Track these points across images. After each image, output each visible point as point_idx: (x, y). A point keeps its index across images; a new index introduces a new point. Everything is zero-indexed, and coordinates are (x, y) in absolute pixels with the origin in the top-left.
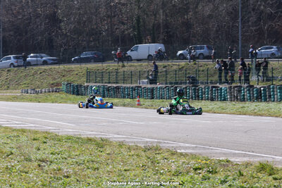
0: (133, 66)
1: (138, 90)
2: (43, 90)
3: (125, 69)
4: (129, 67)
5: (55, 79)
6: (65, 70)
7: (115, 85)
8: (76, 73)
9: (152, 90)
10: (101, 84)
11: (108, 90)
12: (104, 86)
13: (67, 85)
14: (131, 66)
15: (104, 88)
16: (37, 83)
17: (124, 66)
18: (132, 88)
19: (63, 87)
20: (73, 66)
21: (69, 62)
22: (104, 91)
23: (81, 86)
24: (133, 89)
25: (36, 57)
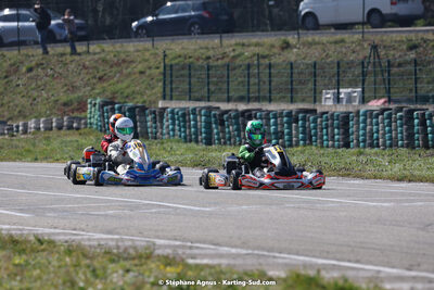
0: (318, 43)
1: (304, 119)
2: (32, 124)
3: (291, 55)
4: (302, 49)
5: (74, 88)
6: (105, 61)
7: (242, 107)
8: (140, 67)
9: (345, 120)
10: (202, 104)
11: (222, 123)
12: (209, 109)
13: (102, 106)
14: (310, 44)
15: (208, 116)
16: (20, 100)
17: (286, 46)
18: (289, 114)
19: (93, 114)
20: (130, 47)
21: (126, 33)
22: (208, 125)
23: (143, 109)
24: (292, 118)
25: (17, 18)
